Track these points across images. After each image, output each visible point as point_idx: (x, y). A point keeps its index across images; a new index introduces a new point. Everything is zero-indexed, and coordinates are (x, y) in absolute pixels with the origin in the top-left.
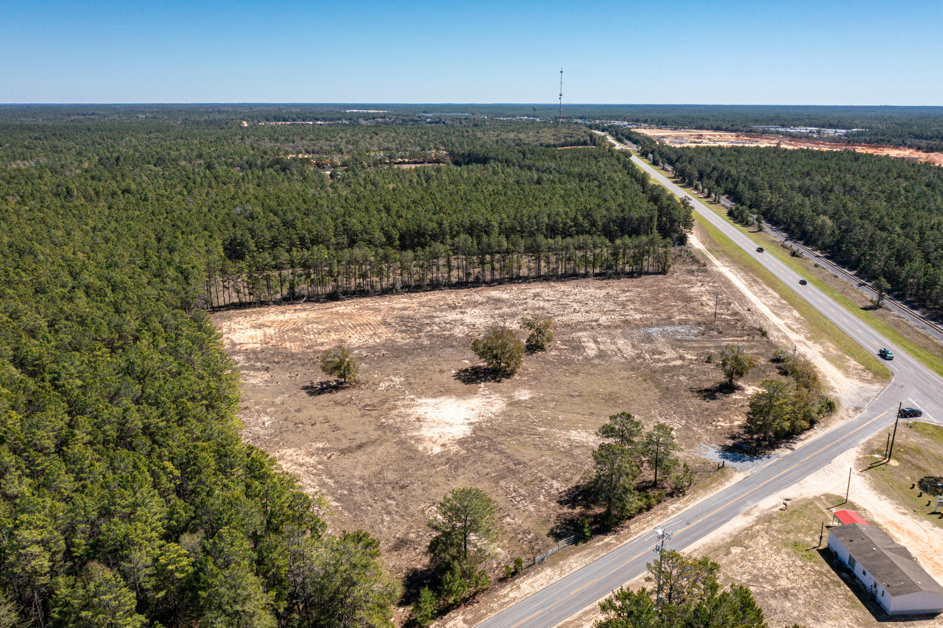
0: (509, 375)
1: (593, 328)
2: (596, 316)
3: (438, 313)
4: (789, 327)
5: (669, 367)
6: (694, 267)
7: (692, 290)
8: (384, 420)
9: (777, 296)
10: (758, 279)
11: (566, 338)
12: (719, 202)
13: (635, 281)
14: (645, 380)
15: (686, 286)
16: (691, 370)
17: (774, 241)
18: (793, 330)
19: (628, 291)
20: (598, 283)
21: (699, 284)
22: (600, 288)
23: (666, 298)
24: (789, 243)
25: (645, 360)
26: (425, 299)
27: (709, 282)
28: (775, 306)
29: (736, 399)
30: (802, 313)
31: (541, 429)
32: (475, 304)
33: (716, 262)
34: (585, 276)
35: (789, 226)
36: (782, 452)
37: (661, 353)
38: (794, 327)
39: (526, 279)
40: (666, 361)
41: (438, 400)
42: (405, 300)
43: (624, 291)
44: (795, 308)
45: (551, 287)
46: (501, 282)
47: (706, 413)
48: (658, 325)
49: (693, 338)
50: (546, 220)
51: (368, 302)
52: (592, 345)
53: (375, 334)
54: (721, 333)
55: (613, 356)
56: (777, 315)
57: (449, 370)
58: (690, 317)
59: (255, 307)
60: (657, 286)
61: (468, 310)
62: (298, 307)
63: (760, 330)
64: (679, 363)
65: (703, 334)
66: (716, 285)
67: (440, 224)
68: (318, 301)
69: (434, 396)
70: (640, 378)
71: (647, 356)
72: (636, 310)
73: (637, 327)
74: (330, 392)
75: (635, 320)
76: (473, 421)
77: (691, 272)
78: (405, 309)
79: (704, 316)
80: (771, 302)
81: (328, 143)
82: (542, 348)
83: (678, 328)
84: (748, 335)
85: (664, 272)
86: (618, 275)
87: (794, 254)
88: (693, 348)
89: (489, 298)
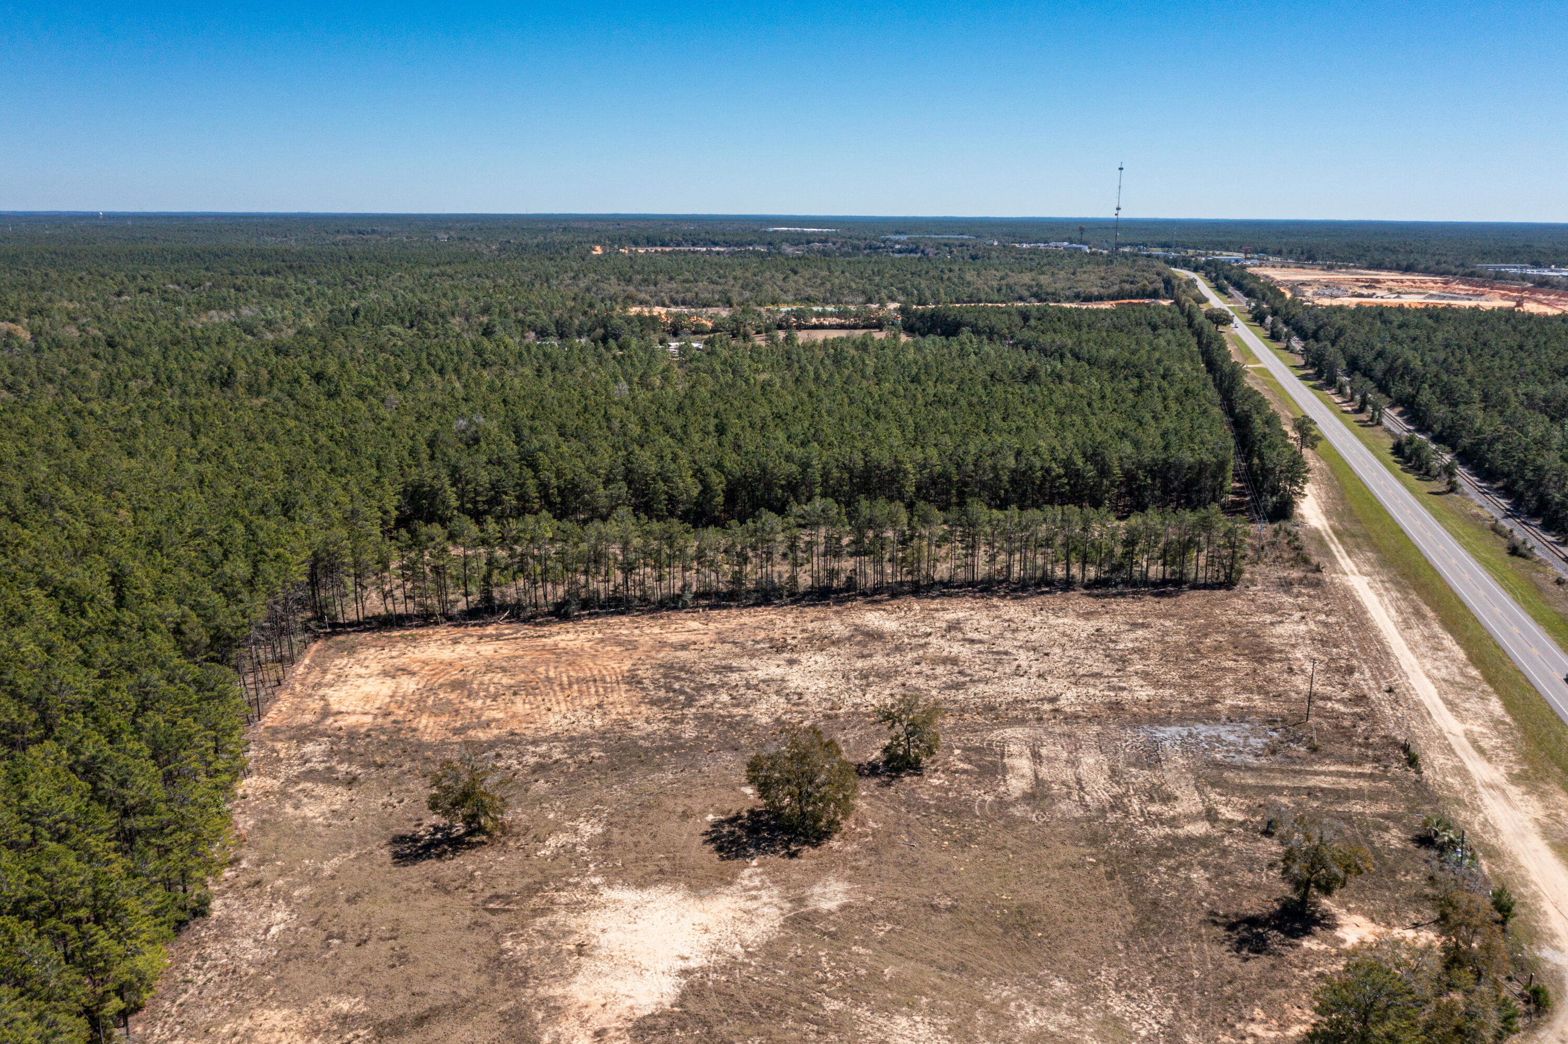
0: (817, 837)
1: (1040, 719)
2: (1056, 686)
3: (745, 662)
4: (1475, 744)
5: (1175, 839)
6: (1295, 574)
7: (1279, 630)
8: (508, 944)
9: (1461, 654)
10: (1426, 610)
11: (976, 742)
12: (1379, 423)
13: (1165, 604)
14: (1110, 876)
15: (1268, 618)
16: (1224, 852)
17: (1477, 516)
18: (1481, 751)
19: (1143, 626)
20: (1088, 604)
21: (1297, 615)
22: (1088, 615)
23: (1217, 649)
24: (1507, 524)
25: (1127, 814)
26: (734, 623)
27: (1319, 611)
28: (1453, 683)
29: (1310, 952)
30: (1509, 706)
32: (821, 642)
33: (1346, 563)
34: (1068, 585)
35: (1515, 482)
37: (1168, 799)
38: (1485, 744)
39: (942, 590)
40: (1173, 822)
41: (645, 895)
42: (694, 625)
43: (1135, 626)
44: (1497, 691)
45: (989, 607)
46: (895, 592)
47: (1228, 990)
48: (1181, 719)
49: (1251, 759)
51: (623, 626)
52: (1024, 765)
53: (600, 706)
54: (1314, 750)
55: (1061, 798)
56: (1451, 706)
57: (704, 812)
58: (1258, 701)
59: (411, 627)
60: (1207, 616)
61: (803, 657)
63: (1406, 748)
64: (1199, 829)
65: (1274, 752)
66: (1332, 620)
68: (531, 619)
69: (642, 884)
70: (1102, 868)
71: (1135, 805)
72: (1145, 675)
73: (1136, 721)
74: (439, 857)
75: (1136, 702)
77: (1286, 585)
78: (684, 647)
79: (1288, 700)
80: (1444, 673)
82: (915, 767)
83: (1223, 731)
84: (1377, 760)
85: (1228, 583)
86: (1131, 587)
87: (1514, 551)
88: (1243, 789)
89: (857, 628)
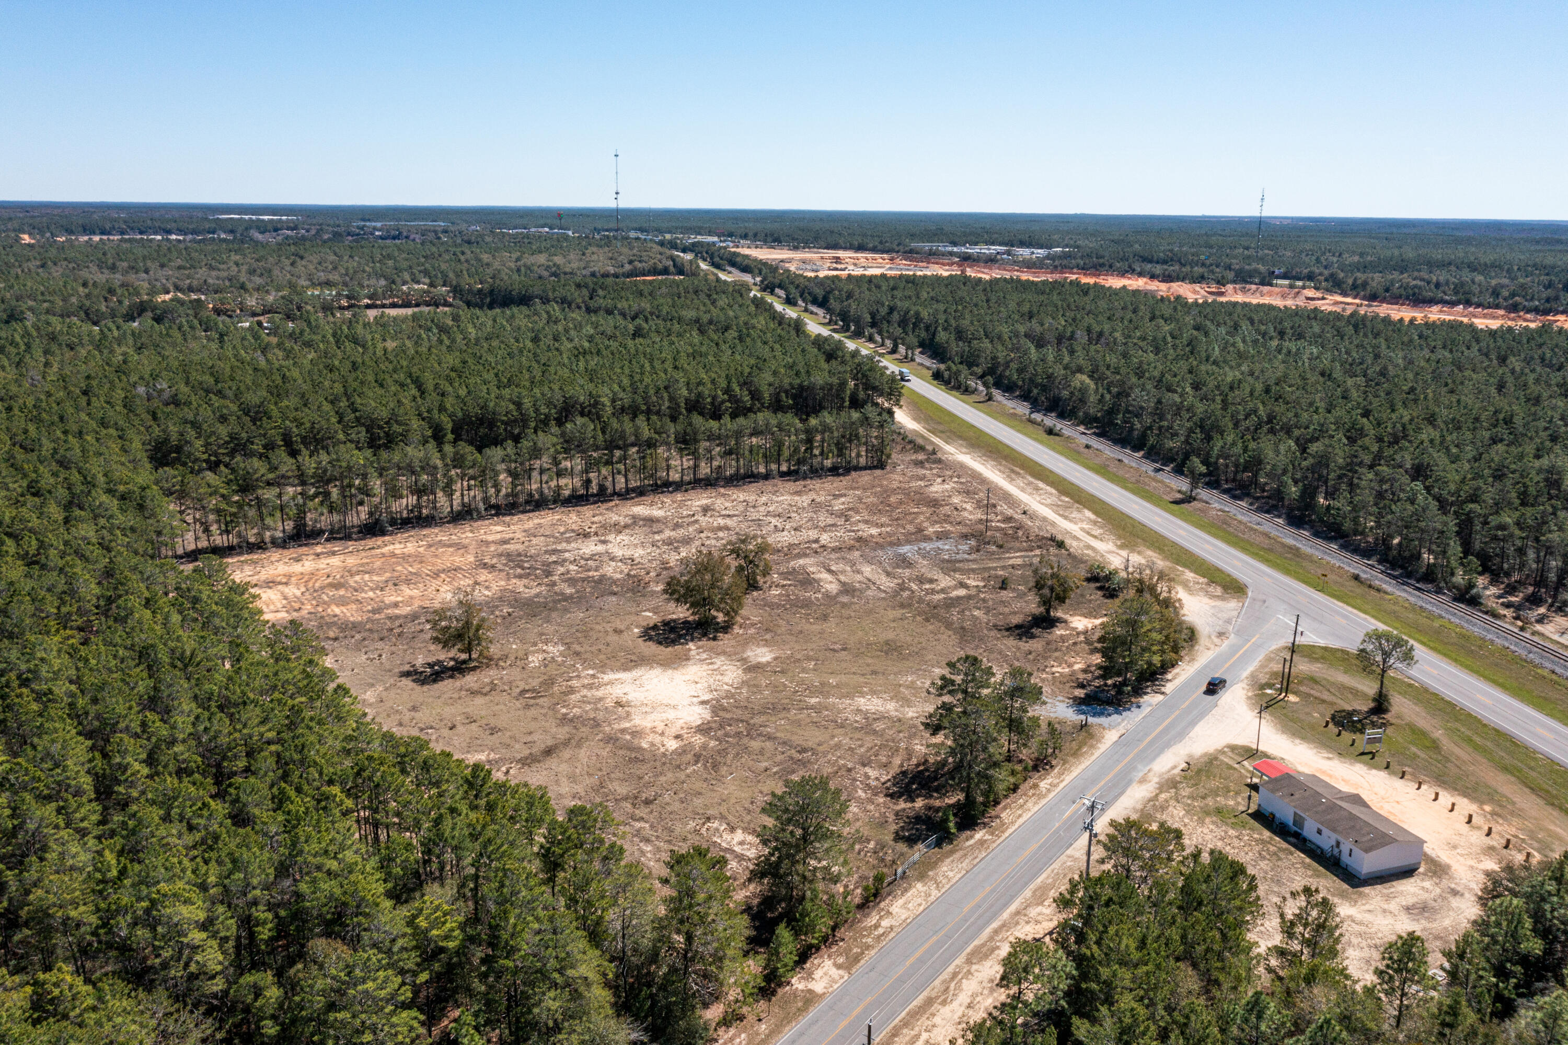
0: (726, 628)
1: (816, 552)
2: (813, 534)
3: (564, 545)
4: (1088, 533)
5: (951, 598)
6: (921, 456)
7: (933, 489)
8: (564, 710)
9: (1054, 491)
10: (1017, 469)
11: (783, 569)
12: (913, 360)
13: (845, 481)
14: (927, 620)
15: (922, 483)
16: (984, 600)
17: (1015, 415)
18: (1095, 537)
19: (841, 496)
20: (791, 486)
21: (939, 480)
22: (798, 493)
23: (901, 502)
24: (1037, 417)
25: (913, 592)
26: (531, 524)
27: (951, 477)
28: (1058, 506)
29: (1062, 636)
30: (1096, 513)
31: (813, 701)
32: (618, 528)
33: (948, 448)
34: (767, 477)
35: (1030, 391)
36: (1151, 700)
37: (931, 581)
38: (1093, 533)
39: (679, 486)
40: (943, 591)
41: (636, 673)
42: (499, 528)
43: (836, 497)
44: (1085, 507)
45: (724, 495)
46: (641, 492)
47: (1031, 657)
48: (908, 542)
49: (966, 556)
50: (685, 392)
51: (438, 534)
52: (826, 576)
53: (476, 583)
54: (1000, 547)
55: (865, 590)
56: (1064, 517)
57: (629, 628)
58: (948, 527)
59: (241, 554)
60: (881, 486)
61: (610, 538)
62: (319, 549)
63: (1052, 539)
64: (962, 592)
65: (978, 551)
66: (963, 480)
67: (519, 405)
68: (348, 537)
69: (625, 668)
70: (918, 618)
71: (914, 586)
72: (866, 522)
73: (881, 546)
74: (452, 677)
75: (872, 536)
76: (706, 697)
77: (919, 464)
78: (505, 542)
79: (966, 525)
80: (1049, 501)
81: (214, 273)
82: (758, 585)
83: (940, 544)
84: (1039, 547)
85: (881, 465)
86: (817, 473)
87: (1050, 432)
88: (973, 570)
89: (634, 517)
